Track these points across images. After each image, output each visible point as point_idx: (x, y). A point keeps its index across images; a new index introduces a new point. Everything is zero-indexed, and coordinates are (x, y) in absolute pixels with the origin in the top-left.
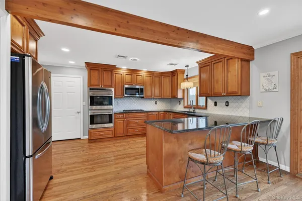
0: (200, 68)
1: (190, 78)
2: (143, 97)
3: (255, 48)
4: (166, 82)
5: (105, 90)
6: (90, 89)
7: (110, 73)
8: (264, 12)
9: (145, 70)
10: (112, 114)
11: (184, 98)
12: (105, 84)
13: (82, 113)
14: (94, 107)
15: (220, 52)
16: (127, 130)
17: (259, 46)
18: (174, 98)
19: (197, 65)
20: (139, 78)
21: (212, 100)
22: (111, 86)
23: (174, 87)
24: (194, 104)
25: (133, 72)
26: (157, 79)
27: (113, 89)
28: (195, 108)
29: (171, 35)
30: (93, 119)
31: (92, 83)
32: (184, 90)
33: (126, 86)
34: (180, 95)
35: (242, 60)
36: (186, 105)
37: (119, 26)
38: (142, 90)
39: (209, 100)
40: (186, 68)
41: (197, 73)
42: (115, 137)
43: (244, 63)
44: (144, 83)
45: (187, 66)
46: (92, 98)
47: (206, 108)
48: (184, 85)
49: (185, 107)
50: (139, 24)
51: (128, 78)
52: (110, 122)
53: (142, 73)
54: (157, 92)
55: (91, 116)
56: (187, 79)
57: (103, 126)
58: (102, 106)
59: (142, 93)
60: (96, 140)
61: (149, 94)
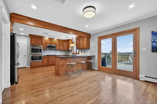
0: (76, 39)
1: (74, 43)
2: (55, 50)
3: (91, 34)
4: (65, 44)
5: (38, 46)
6: (32, 46)
7: (41, 39)
8: (87, 26)
9: (56, 39)
10: (41, 56)
11: (72, 50)
12: (38, 44)
13: (27, 56)
14: (33, 53)
15: (81, 35)
16: (48, 63)
17: (92, 34)
18: (68, 50)
19: (75, 38)
20: (54, 42)
21: (80, 50)
22: (41, 45)
23: (68, 46)
24: (75, 52)
25: (51, 39)
26: (61, 43)
27: (42, 46)
28: (75, 54)
29: (63, 29)
30: (33, 58)
31: (32, 43)
32: (72, 47)
33: (48, 45)
34: (70, 49)
35: (87, 38)
36: (73, 53)
37: (46, 26)
38: (55, 47)
39: (80, 51)
40: (72, 39)
41: (75, 41)
42: (43, 66)
43: (88, 38)
44: (55, 44)
45: (72, 38)
46: (32, 49)
47: (79, 53)
48: (71, 45)
49: (72, 54)
50: (52, 26)
51: (49, 42)
52: (41, 59)
53: (55, 40)
54: (61, 48)
55: (32, 57)
56: (72, 43)
57: (37, 61)
58: (37, 53)
59: (55, 48)
60: (34, 67)
61: (58, 48)
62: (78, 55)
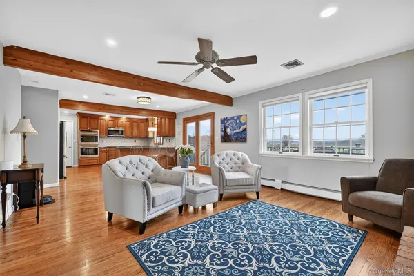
2: (123, 137)
4: (142, 126)
5: (92, 131)
6: (81, 131)
7: (96, 120)
10: (97, 148)
11: (153, 138)
12: (92, 127)
13: (73, 148)
14: (84, 143)
18: (146, 138)
20: (120, 123)
21: (165, 139)
22: (97, 129)
25: (115, 119)
26: (135, 124)
27: (98, 131)
28: (158, 144)
30: (83, 152)
31: (82, 127)
33: (109, 129)
34: (150, 136)
36: (155, 142)
38: (122, 132)
42: (99, 164)
43: (171, 120)
44: (123, 127)
46: (82, 137)
47: (162, 144)
48: (150, 129)
49: (154, 144)
51: (111, 123)
52: (96, 153)
53: (122, 120)
54: (135, 132)
55: (82, 149)
56: (153, 126)
57: (91, 156)
58: (91, 143)
59: (122, 134)
60: (85, 166)
61: (128, 134)
62: (161, 146)
